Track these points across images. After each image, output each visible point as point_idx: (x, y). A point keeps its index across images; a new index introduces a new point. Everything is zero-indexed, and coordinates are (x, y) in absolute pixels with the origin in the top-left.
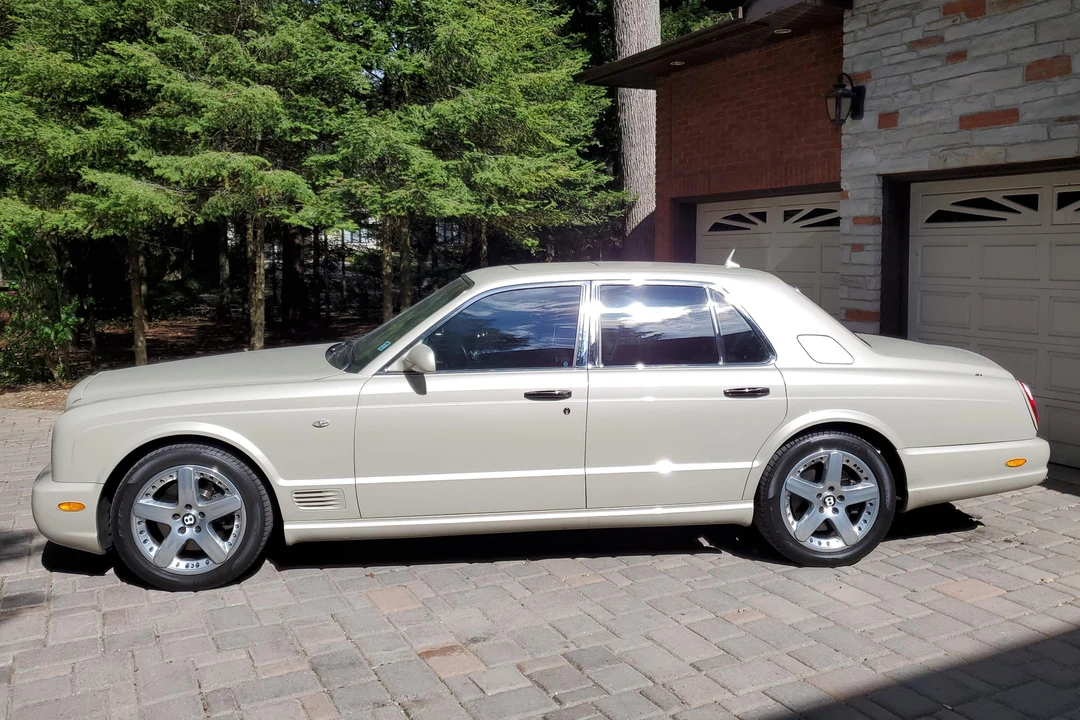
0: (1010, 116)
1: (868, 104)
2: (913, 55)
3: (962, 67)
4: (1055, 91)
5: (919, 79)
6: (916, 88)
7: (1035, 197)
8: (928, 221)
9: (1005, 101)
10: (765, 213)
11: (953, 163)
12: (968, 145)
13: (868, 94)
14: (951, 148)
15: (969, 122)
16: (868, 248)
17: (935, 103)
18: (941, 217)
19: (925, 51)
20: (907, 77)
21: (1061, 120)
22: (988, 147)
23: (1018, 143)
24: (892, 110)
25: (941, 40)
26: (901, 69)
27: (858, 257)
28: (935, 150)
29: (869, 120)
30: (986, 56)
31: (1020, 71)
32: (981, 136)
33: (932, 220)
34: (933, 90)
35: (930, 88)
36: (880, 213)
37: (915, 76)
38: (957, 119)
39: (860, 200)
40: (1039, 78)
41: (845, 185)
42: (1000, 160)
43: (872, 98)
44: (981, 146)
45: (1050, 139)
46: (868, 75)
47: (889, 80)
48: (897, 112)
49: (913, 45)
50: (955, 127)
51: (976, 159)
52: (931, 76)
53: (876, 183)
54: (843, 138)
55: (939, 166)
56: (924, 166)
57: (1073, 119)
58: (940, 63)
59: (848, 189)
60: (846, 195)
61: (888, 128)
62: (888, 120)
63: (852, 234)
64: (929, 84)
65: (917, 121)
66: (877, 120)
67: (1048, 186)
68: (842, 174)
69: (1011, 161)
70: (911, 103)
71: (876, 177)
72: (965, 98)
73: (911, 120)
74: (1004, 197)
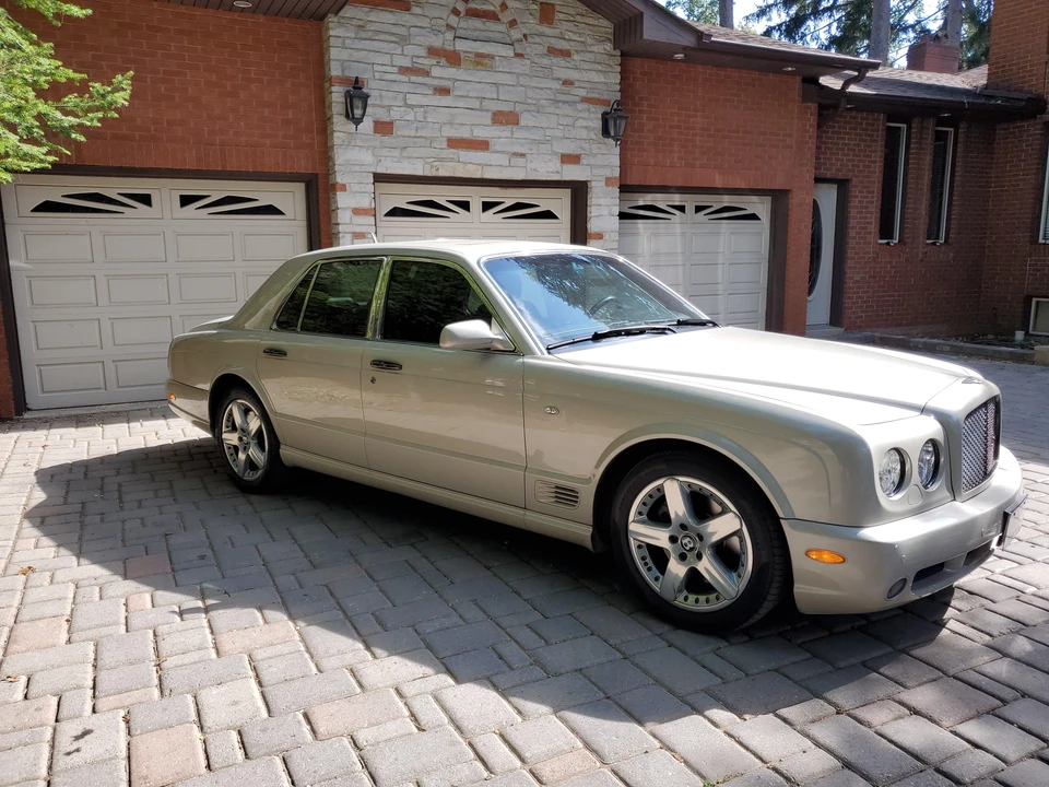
0: (483, 145)
2: (404, 78)
3: (447, 100)
4: (512, 134)
5: (412, 99)
6: (412, 107)
7: (472, 203)
9: (479, 133)
10: (149, 196)
11: (442, 172)
12: (452, 160)
13: (371, 100)
14: (441, 160)
15: (454, 143)
16: (370, 236)
17: (427, 122)
19: (414, 78)
20: (401, 96)
21: (516, 154)
22: (469, 164)
23: (491, 165)
24: (388, 120)
25: (427, 74)
26: (395, 87)
28: (429, 160)
29: (367, 125)
30: (465, 97)
31: (490, 115)
32: (465, 155)
34: (425, 112)
35: (422, 109)
36: (373, 205)
37: (408, 96)
38: (446, 139)
39: (359, 193)
40: (501, 123)
41: (339, 179)
42: (478, 175)
43: (374, 105)
44: (465, 163)
45: (509, 166)
47: (383, 93)
48: (391, 123)
49: (404, 70)
50: (445, 145)
51: (461, 173)
52: (425, 101)
53: (370, 178)
54: (335, 134)
55: (429, 172)
56: (419, 172)
57: (523, 155)
58: (430, 92)
59: (345, 182)
60: (344, 188)
61: (384, 134)
62: (384, 128)
63: (351, 223)
64: (422, 106)
65: (413, 133)
66: (372, 125)
67: (476, 196)
68: (337, 167)
69: (485, 177)
70: (406, 117)
71: (372, 175)
72: (450, 124)
73: (406, 132)
74: (447, 201)
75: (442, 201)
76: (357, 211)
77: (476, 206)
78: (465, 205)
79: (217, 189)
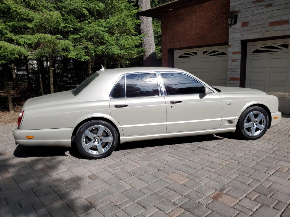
0: (286, 22)
1: (238, 20)
2: (254, 5)
3: (271, 8)
5: (256, 12)
6: (255, 15)
7: (288, 45)
8: (253, 53)
9: (284, 18)
11: (267, 36)
12: (271, 31)
13: (239, 17)
14: (266, 31)
15: (272, 24)
16: (237, 60)
17: (261, 19)
18: (257, 51)
19: (258, 4)
20: (252, 12)
22: (279, 31)
23: (288, 30)
24: (247, 22)
25: (264, 1)
26: (250, 9)
27: (234, 63)
28: (261, 32)
29: (239, 24)
30: (279, 5)
32: (276, 28)
33: (254, 52)
34: (261, 15)
36: (240, 50)
37: (255, 11)
38: (269, 23)
39: (235, 47)
42: (282, 35)
43: (240, 18)
44: (276, 31)
46: (239, 11)
47: (246, 13)
49: (254, 2)
50: (268, 26)
51: (274, 35)
52: (262, 11)
53: (240, 42)
54: (229, 30)
55: (261, 36)
56: (257, 36)
58: (264, 7)
59: (231, 44)
60: (231, 46)
61: (245, 27)
62: (245, 24)
63: (232, 57)
64: (260, 13)
65: (255, 24)
66: (241, 24)
68: (229, 40)
69: (286, 35)
70: (253, 19)
71: (240, 41)
72: (271, 17)
73: (253, 24)
74: (278, 45)
75: (276, 46)
76: (234, 53)
78: (286, 46)
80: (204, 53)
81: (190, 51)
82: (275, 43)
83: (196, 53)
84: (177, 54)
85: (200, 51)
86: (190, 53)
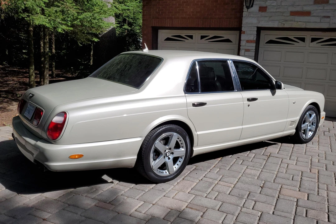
0: (308, 14)
1: (255, 3)
4: (324, 8)
8: (266, 43)
9: (307, 9)
11: (287, 26)
12: (292, 21)
14: (286, 21)
15: (293, 13)
16: (252, 51)
17: (282, 6)
18: (271, 42)
21: (325, 17)
22: (300, 21)
23: (310, 22)
24: (265, 6)
27: (247, 53)
28: (281, 21)
29: (255, 8)
32: (297, 18)
33: (268, 42)
34: (281, 1)
36: (255, 39)
38: (290, 12)
39: (249, 34)
40: (319, 3)
41: (243, 29)
42: (303, 27)
43: (257, 1)
44: (297, 22)
45: (320, 22)
48: (267, 7)
50: (289, 14)
51: (295, 25)
53: (256, 29)
54: (244, 13)
55: (280, 26)
56: (276, 25)
57: (329, 17)
59: (245, 30)
60: (244, 33)
61: (262, 12)
62: (263, 9)
63: (245, 46)
65: (275, 11)
66: (258, 8)
67: (308, 36)
68: (243, 25)
69: (307, 27)
70: (273, 4)
71: (256, 27)
72: (293, 5)
73: (272, 10)
74: (294, 37)
75: (292, 38)
76: (248, 41)
77: (308, 40)
78: (303, 40)
79: (212, 33)
80: (202, 37)
81: (183, 33)
82: (291, 35)
83: (191, 37)
84: (163, 35)
85: (197, 34)
86: (183, 35)
